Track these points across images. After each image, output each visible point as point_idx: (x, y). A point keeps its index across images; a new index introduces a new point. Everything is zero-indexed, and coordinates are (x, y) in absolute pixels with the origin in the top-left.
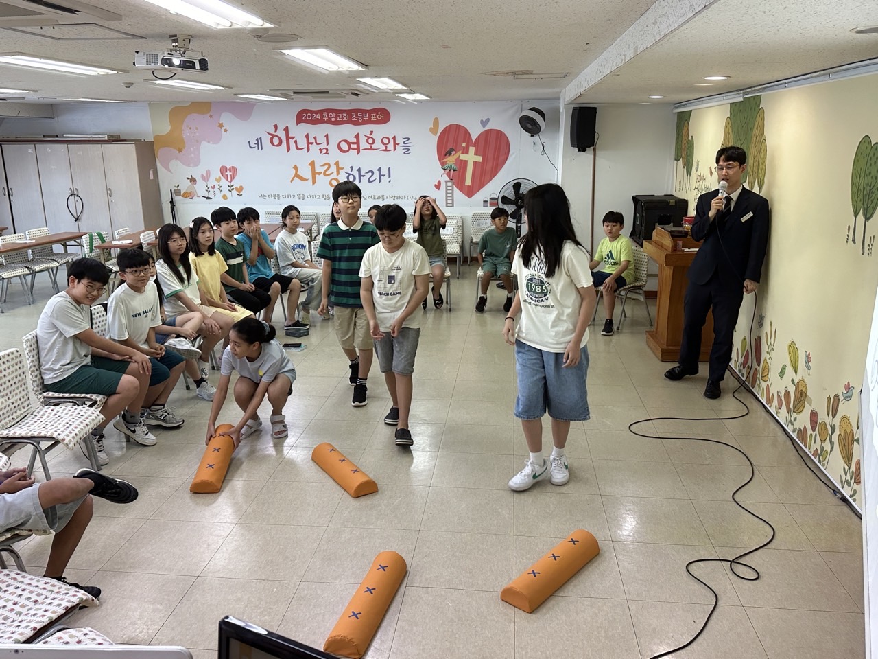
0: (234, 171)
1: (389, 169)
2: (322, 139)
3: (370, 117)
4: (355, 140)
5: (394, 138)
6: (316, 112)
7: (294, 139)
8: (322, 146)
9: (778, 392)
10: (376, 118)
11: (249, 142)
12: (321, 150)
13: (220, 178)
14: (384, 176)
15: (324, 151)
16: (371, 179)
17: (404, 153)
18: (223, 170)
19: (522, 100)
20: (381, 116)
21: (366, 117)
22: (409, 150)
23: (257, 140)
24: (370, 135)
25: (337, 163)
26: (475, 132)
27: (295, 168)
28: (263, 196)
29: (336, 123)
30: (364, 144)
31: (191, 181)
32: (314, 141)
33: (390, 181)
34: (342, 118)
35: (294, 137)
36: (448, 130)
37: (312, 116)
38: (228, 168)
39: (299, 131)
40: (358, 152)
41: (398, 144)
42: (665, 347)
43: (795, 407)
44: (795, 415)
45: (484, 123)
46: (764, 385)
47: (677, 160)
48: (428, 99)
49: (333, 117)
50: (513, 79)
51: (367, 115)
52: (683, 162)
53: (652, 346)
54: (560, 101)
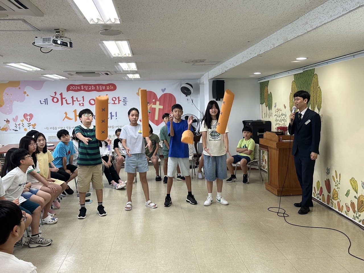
0: (31, 116)
1: (116, 112)
2: (80, 99)
3: (106, 88)
5: (119, 98)
6: (78, 86)
7: (65, 99)
8: (80, 102)
9: (346, 204)
10: (109, 88)
11: (40, 101)
12: (80, 104)
13: (23, 120)
14: (113, 116)
15: (82, 105)
17: (124, 105)
18: (25, 116)
19: (181, 80)
20: (112, 87)
21: (104, 88)
22: (126, 103)
23: (45, 100)
26: (159, 94)
27: (66, 113)
28: (47, 128)
29: (88, 91)
31: (6, 122)
32: (76, 100)
33: (116, 119)
34: (91, 88)
35: (65, 98)
37: (75, 88)
38: (28, 114)
39: (68, 95)
41: (121, 100)
42: (278, 189)
43: (358, 210)
44: (359, 213)
45: (163, 90)
46: (335, 202)
47: (262, 104)
48: (139, 78)
49: (87, 88)
50: (192, 65)
51: (104, 87)
52: (265, 104)
53: (270, 189)
54: (199, 80)
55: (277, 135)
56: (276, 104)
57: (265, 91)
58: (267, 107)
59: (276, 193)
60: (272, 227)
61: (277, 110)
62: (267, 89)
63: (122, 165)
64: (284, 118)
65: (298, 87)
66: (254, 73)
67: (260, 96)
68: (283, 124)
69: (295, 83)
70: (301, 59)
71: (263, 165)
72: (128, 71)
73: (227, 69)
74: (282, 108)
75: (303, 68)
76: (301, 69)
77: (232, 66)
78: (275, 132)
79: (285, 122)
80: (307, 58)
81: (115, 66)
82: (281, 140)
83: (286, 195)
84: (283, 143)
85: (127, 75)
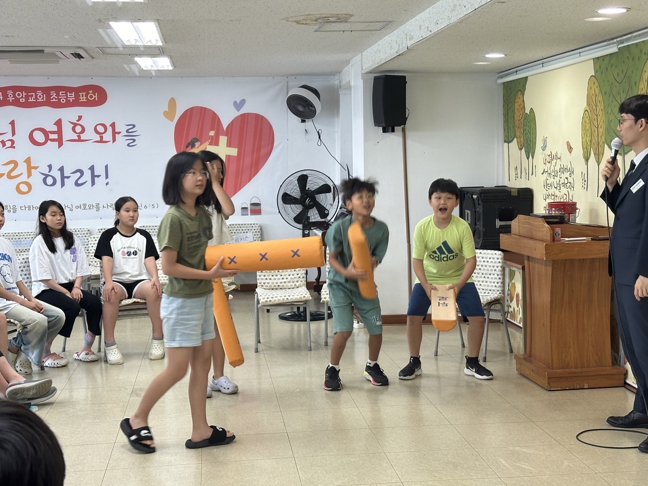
1: (106, 167)
2: (5, 127)
3: (77, 96)
4: (55, 128)
5: (113, 125)
8: (6, 138)
10: (87, 99)
12: (3, 143)
14: (98, 176)
15: (9, 144)
16: (79, 182)
17: (128, 145)
19: (287, 76)
20: (95, 96)
21: (71, 97)
22: (134, 140)
24: (78, 121)
25: (28, 161)
26: (227, 116)
29: (27, 105)
30: (68, 134)
33: (107, 184)
34: (36, 98)
36: (189, 114)
40: (60, 145)
41: (119, 133)
42: (550, 371)
45: (238, 105)
47: (508, 141)
48: (171, 68)
49: (22, 97)
50: (315, 31)
51: (73, 94)
52: (518, 143)
53: (528, 372)
54: (337, 77)
55: (548, 223)
56: (545, 141)
57: (517, 105)
58: (521, 149)
59: (545, 382)
60: (531, 473)
61: (548, 159)
62: (523, 101)
63: (120, 311)
64: (567, 178)
65: (605, 93)
66: (487, 56)
67: (505, 122)
68: (565, 197)
69: (596, 81)
70: (611, 12)
71: (511, 310)
72: (137, 47)
73: (412, 42)
74: (562, 150)
75: (618, 39)
76: (613, 44)
77: (425, 34)
78: (541, 215)
79: (569, 190)
80: (629, 9)
81: (101, 31)
82: (557, 238)
83: (572, 388)
84: (564, 244)
85: (137, 59)
